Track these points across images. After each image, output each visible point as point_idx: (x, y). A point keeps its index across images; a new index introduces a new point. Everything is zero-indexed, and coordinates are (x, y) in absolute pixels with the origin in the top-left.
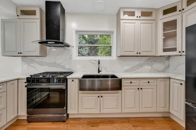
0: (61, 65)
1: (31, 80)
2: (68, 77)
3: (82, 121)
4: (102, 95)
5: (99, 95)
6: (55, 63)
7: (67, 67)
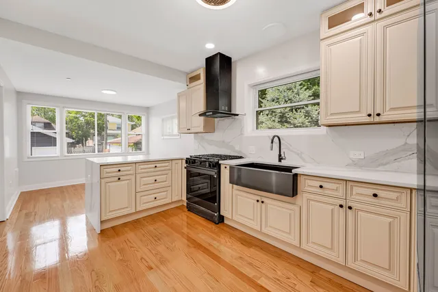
0: (230, 144)
1: (191, 162)
2: (220, 162)
3: (236, 233)
4: (264, 199)
5: (259, 198)
6: (223, 142)
7: (237, 148)
